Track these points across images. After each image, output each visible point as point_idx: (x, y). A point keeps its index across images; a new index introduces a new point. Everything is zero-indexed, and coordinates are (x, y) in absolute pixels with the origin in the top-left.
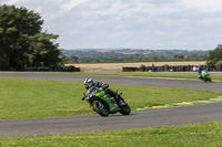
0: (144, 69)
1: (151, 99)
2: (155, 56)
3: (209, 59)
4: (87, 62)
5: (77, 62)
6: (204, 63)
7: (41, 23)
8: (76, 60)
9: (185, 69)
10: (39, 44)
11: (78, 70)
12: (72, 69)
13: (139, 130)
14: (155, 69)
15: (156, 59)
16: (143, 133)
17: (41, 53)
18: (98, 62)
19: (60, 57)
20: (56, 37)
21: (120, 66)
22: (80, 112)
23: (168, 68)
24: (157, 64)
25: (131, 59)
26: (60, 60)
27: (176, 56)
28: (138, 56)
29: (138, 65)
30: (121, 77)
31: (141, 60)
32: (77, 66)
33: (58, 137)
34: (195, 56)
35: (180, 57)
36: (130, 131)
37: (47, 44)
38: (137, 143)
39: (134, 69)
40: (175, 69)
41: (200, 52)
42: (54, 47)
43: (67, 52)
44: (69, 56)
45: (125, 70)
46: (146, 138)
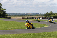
0: (28, 18)
3: (45, 16)
4: (13, 16)
5: (11, 16)
6: (43, 17)
8: (10, 15)
10: (1, 11)
11: (11, 18)
12: (9, 18)
13: (26, 34)
14: (30, 18)
15: (31, 16)
16: (27, 35)
17: (1, 13)
18: (16, 16)
19: (6, 15)
20: (5, 9)
22: (11, 29)
23: (34, 18)
24: (31, 17)
27: (36, 15)
29: (26, 17)
31: (27, 16)
32: (10, 17)
33: (5, 35)
34: (41, 15)
35: (37, 15)
36: (24, 34)
37: (3, 11)
38: (25, 37)
40: (36, 18)
41: (42, 14)
42: (5, 12)
44: (8, 14)
45: (23, 18)
46: (28, 36)
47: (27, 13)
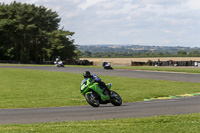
0: (151, 63)
1: (157, 91)
2: (161, 52)
4: (100, 57)
5: (91, 57)
7: (59, 21)
8: (89, 54)
9: (187, 64)
10: (56, 40)
11: (92, 63)
12: (86, 63)
13: (145, 119)
14: (160, 64)
15: (161, 55)
16: (149, 122)
17: (58, 48)
18: (109, 56)
19: (75, 52)
20: (72, 34)
21: (129, 60)
23: (173, 63)
24: (162, 59)
25: (139, 54)
26: (75, 55)
27: (179, 53)
28: (146, 52)
29: (145, 60)
30: (130, 71)
31: (148, 55)
32: (90, 60)
33: (73, 124)
35: (183, 53)
36: (137, 120)
37: (64, 40)
38: (144, 131)
39: (142, 64)
40: (179, 64)
42: (70, 43)
43: (82, 47)
44: (83, 51)
45: (134, 64)
46: (152, 126)
47: (149, 47)
